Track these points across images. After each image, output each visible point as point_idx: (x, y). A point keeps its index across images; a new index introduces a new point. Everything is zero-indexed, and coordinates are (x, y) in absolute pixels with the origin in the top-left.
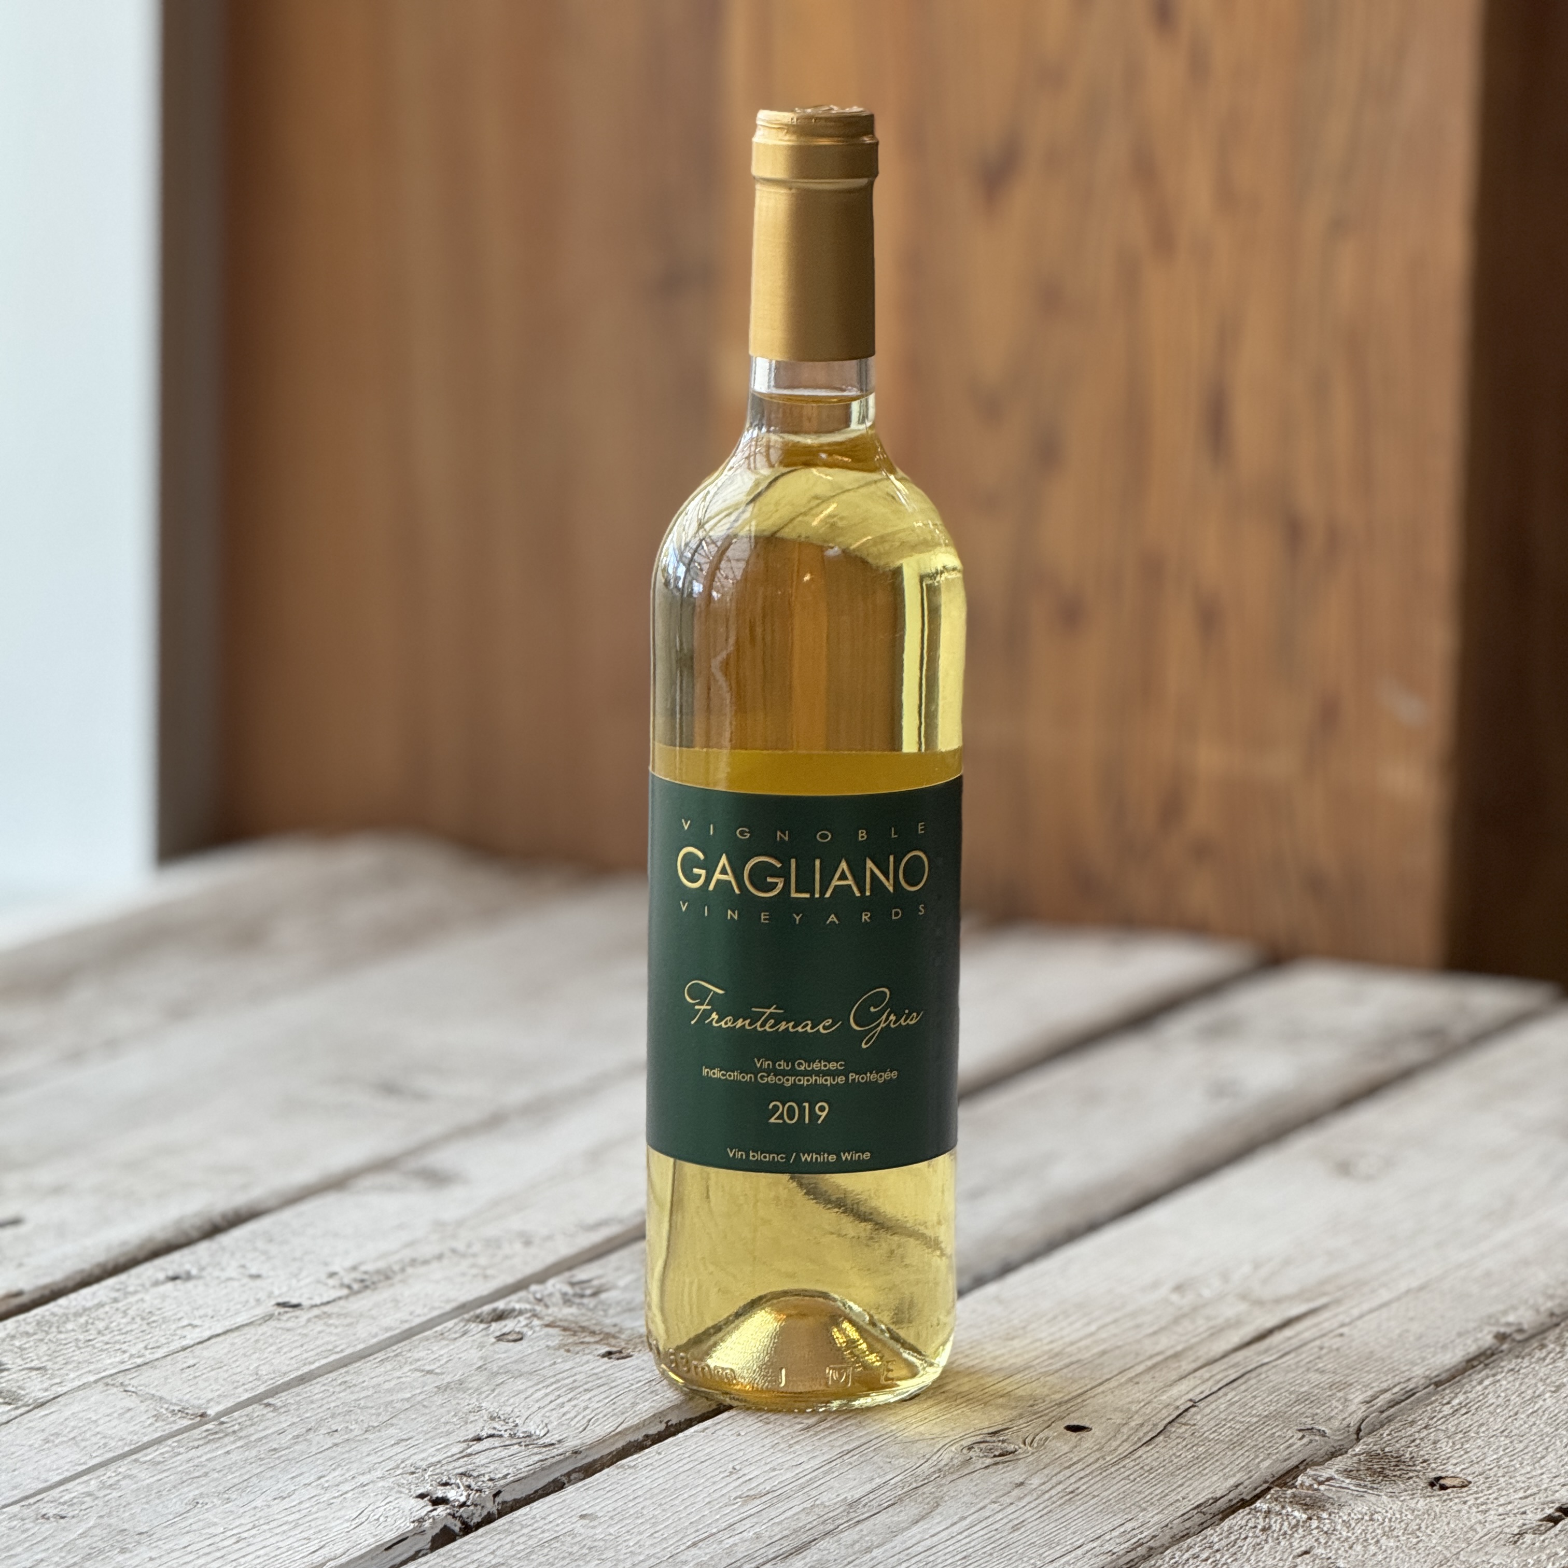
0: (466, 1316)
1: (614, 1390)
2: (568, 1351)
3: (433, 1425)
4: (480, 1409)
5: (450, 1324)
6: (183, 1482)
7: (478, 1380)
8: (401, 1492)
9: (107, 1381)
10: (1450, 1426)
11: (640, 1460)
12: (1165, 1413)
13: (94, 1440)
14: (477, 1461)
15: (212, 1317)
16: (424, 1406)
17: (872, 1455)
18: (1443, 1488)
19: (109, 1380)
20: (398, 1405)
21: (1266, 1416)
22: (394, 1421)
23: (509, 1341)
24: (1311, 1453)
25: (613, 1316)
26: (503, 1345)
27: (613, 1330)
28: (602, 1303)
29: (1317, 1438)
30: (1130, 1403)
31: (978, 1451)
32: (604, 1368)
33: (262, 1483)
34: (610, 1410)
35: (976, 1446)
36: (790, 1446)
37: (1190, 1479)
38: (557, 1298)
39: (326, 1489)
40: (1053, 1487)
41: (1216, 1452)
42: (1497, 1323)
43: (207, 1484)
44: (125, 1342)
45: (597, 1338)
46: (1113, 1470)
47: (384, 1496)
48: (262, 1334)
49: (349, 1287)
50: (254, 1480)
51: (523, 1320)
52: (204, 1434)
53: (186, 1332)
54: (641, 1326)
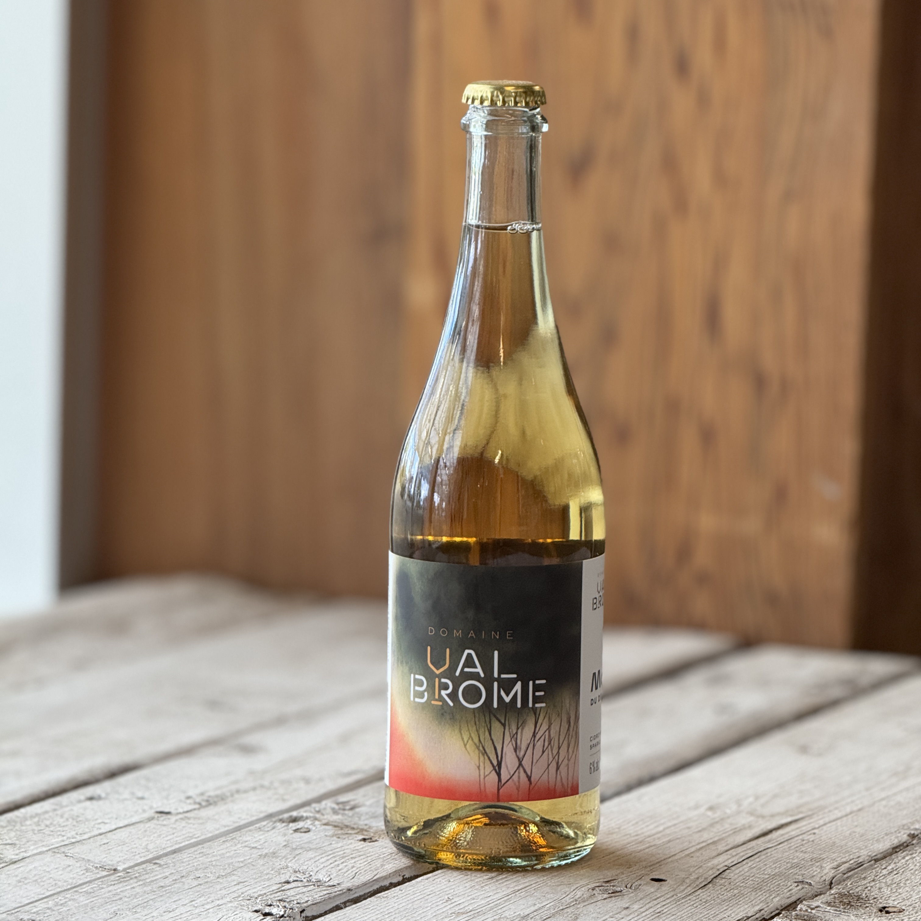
0: (274, 819)
1: (370, 858)
2: (339, 838)
3: (260, 875)
4: (287, 867)
5: (264, 823)
6: (107, 903)
7: (284, 852)
8: (243, 909)
9: (55, 851)
10: (888, 880)
11: (389, 894)
12: (711, 872)
13: (48, 881)
14: (289, 894)
15: (116, 819)
16: (253, 865)
17: (533, 892)
18: (887, 912)
19: (56, 850)
20: (237, 865)
21: (774, 875)
22: (235, 872)
23: (301, 832)
24: (804, 894)
25: (364, 820)
26: (298, 835)
27: (365, 827)
28: (357, 813)
29: (806, 886)
30: (689, 867)
31: (598, 890)
32: (362, 846)
33: (156, 904)
34: (368, 868)
35: (597, 889)
36: (482, 887)
37: (731, 906)
38: (329, 810)
39: (196, 907)
40: (647, 910)
41: (746, 893)
42: (909, 828)
43: (123, 904)
44: (63, 831)
45: (356, 831)
46: (683, 901)
47: (232, 911)
48: (149, 827)
49: (200, 804)
50: (151, 902)
51: (309, 822)
52: (117, 878)
53: (101, 826)
54: (382, 826)
